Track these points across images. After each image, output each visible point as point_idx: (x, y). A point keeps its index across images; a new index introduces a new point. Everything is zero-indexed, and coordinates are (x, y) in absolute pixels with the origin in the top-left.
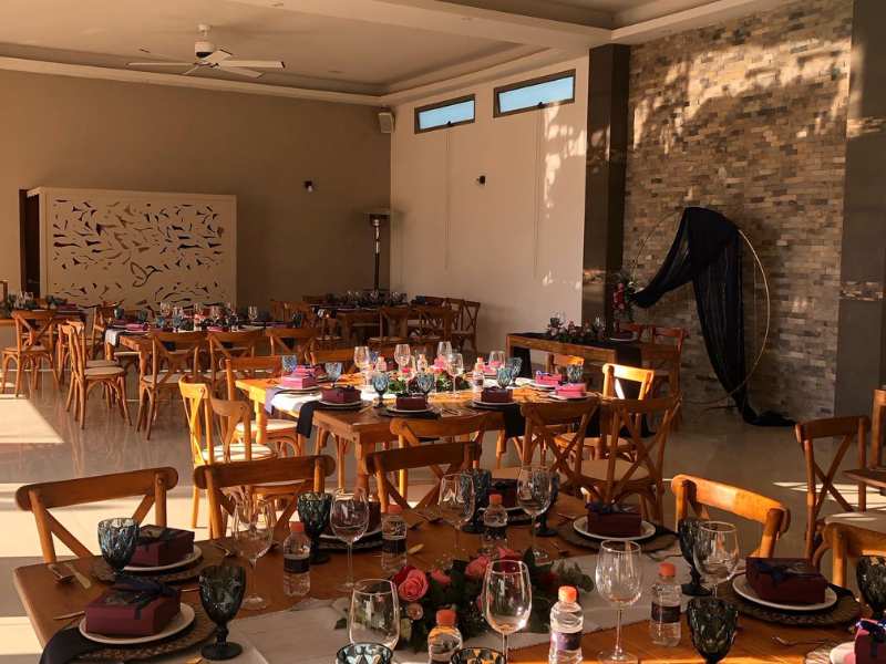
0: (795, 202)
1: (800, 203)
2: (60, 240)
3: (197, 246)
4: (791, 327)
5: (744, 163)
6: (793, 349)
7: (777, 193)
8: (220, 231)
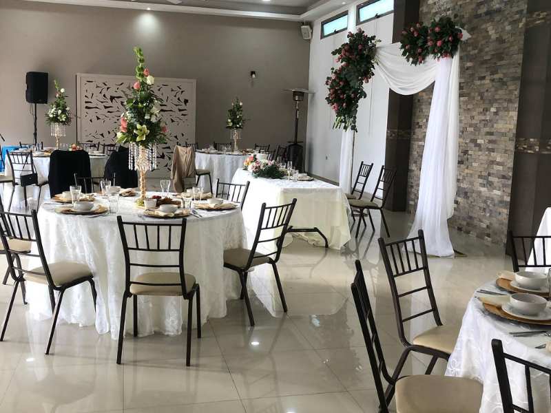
0: (502, 79)
1: (505, 80)
2: (88, 105)
3: (171, 111)
4: (495, 172)
5: (476, 51)
6: (495, 188)
7: (492, 74)
8: (186, 101)
